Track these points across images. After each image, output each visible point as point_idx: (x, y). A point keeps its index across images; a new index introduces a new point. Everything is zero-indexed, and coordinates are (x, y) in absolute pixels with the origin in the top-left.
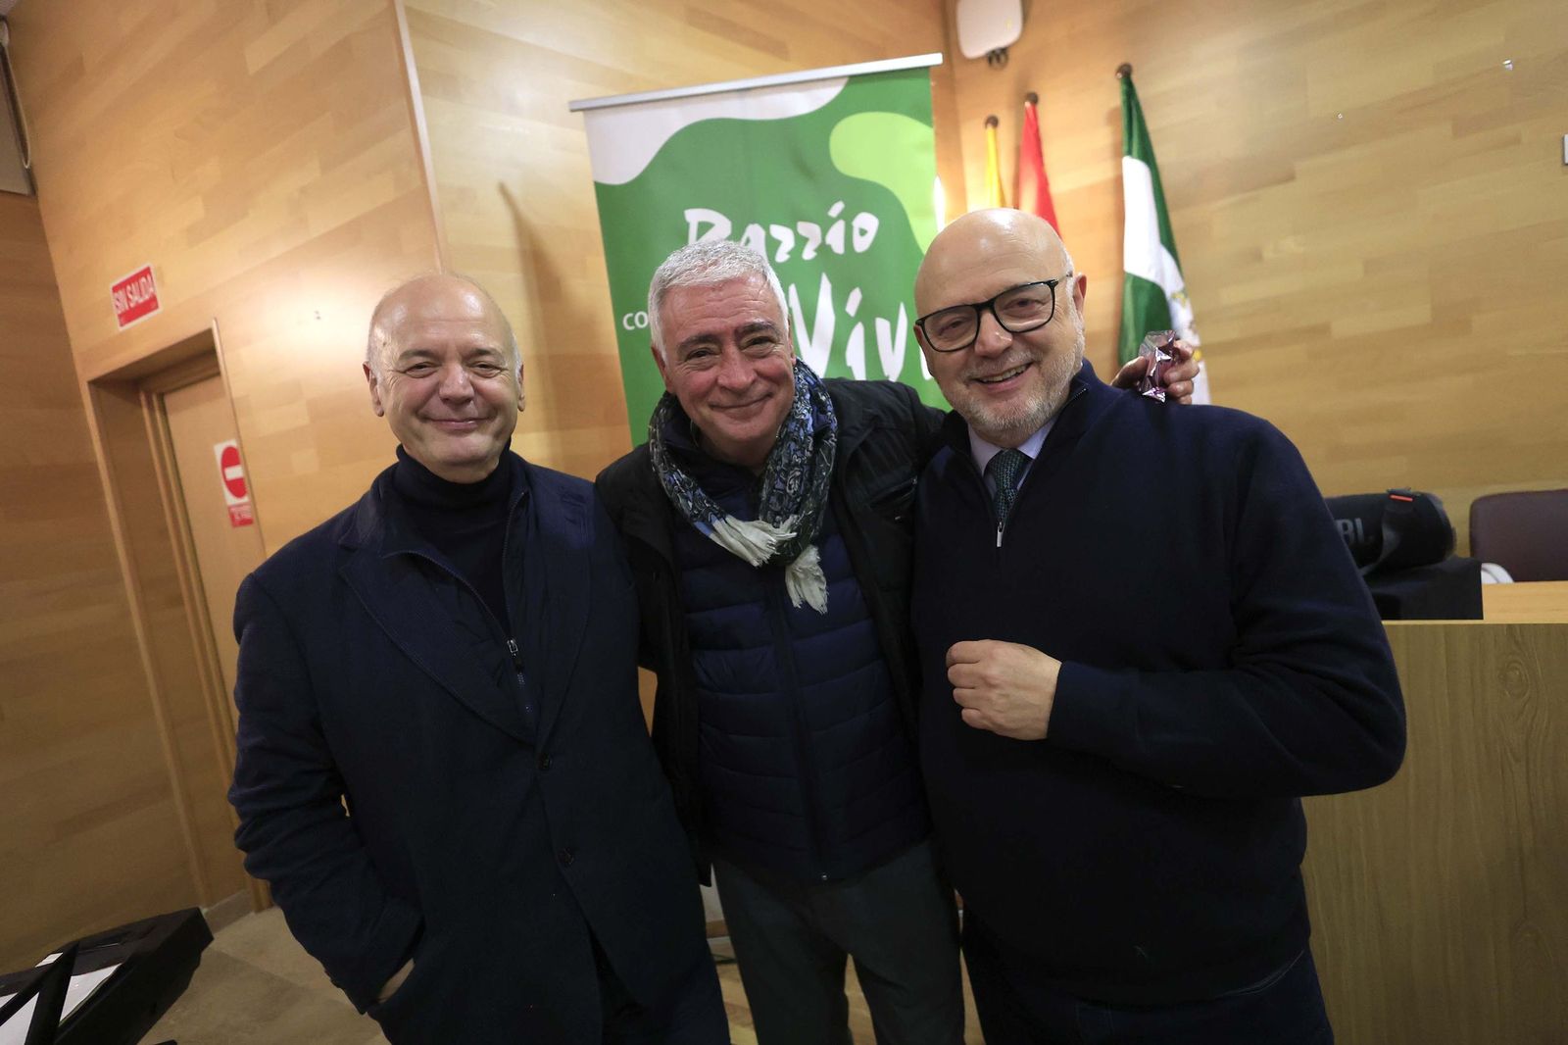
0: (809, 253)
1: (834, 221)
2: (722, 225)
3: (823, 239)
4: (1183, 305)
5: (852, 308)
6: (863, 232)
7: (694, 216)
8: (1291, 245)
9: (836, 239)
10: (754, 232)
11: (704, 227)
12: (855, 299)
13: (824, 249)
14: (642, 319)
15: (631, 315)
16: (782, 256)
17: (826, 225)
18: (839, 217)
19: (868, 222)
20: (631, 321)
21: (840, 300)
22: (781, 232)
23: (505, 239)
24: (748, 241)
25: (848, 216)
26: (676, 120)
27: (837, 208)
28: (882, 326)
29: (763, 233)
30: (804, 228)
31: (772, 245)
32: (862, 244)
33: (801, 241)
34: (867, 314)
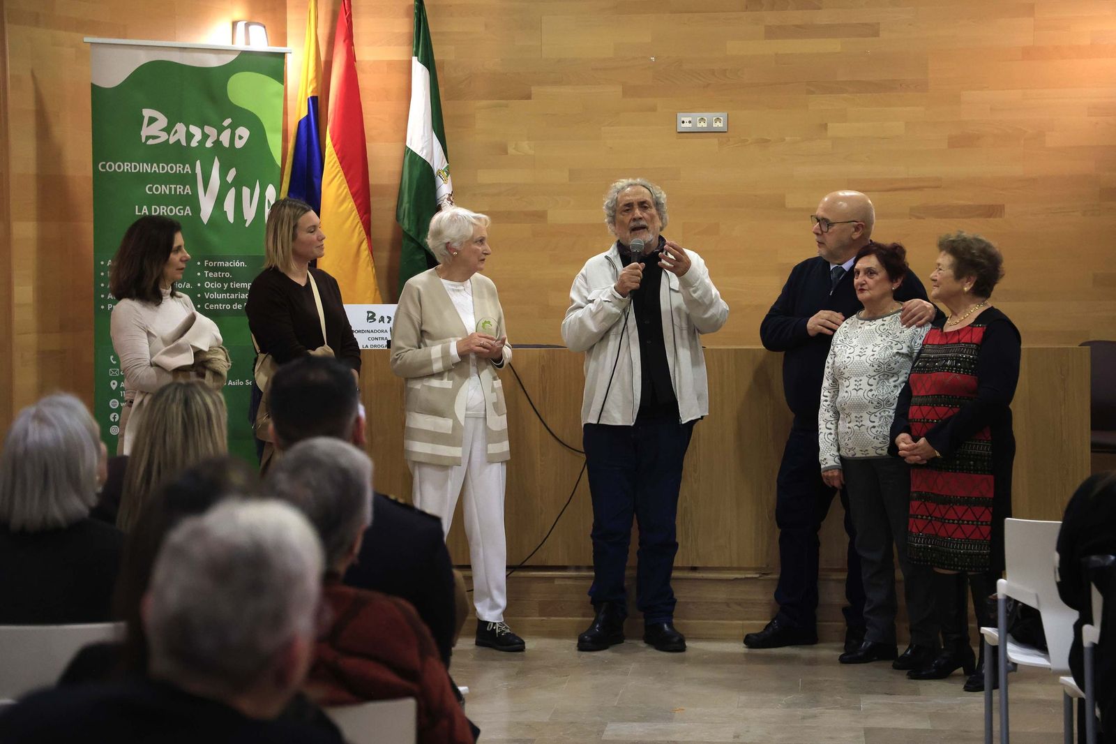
0: (209, 144)
1: (226, 128)
2: (163, 121)
3: (218, 138)
4: (445, 181)
5: (230, 178)
6: (241, 137)
7: (147, 113)
8: (526, 147)
9: (225, 138)
10: (180, 127)
11: (152, 120)
12: (232, 174)
13: (217, 143)
14: (110, 167)
15: (104, 163)
16: (194, 144)
17: (221, 130)
18: (228, 127)
19: (244, 132)
20: (104, 167)
21: (223, 174)
22: (195, 130)
23: (30, 105)
24: (176, 132)
25: (233, 127)
26: (144, 58)
27: (227, 122)
28: (246, 191)
29: (185, 129)
30: (208, 129)
31: (190, 136)
32: (239, 144)
33: (205, 137)
34: (238, 184)
